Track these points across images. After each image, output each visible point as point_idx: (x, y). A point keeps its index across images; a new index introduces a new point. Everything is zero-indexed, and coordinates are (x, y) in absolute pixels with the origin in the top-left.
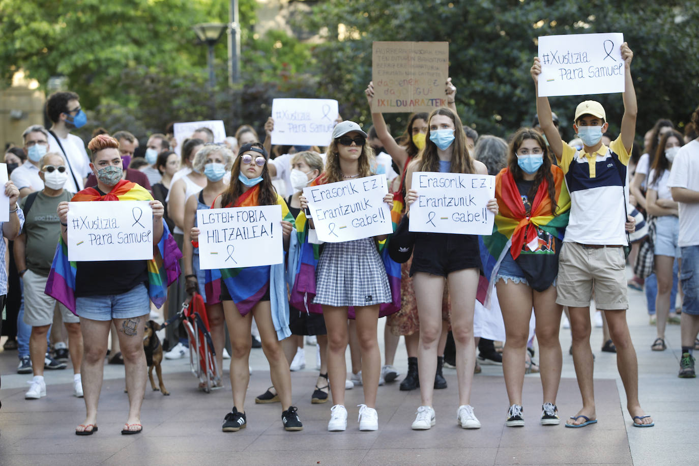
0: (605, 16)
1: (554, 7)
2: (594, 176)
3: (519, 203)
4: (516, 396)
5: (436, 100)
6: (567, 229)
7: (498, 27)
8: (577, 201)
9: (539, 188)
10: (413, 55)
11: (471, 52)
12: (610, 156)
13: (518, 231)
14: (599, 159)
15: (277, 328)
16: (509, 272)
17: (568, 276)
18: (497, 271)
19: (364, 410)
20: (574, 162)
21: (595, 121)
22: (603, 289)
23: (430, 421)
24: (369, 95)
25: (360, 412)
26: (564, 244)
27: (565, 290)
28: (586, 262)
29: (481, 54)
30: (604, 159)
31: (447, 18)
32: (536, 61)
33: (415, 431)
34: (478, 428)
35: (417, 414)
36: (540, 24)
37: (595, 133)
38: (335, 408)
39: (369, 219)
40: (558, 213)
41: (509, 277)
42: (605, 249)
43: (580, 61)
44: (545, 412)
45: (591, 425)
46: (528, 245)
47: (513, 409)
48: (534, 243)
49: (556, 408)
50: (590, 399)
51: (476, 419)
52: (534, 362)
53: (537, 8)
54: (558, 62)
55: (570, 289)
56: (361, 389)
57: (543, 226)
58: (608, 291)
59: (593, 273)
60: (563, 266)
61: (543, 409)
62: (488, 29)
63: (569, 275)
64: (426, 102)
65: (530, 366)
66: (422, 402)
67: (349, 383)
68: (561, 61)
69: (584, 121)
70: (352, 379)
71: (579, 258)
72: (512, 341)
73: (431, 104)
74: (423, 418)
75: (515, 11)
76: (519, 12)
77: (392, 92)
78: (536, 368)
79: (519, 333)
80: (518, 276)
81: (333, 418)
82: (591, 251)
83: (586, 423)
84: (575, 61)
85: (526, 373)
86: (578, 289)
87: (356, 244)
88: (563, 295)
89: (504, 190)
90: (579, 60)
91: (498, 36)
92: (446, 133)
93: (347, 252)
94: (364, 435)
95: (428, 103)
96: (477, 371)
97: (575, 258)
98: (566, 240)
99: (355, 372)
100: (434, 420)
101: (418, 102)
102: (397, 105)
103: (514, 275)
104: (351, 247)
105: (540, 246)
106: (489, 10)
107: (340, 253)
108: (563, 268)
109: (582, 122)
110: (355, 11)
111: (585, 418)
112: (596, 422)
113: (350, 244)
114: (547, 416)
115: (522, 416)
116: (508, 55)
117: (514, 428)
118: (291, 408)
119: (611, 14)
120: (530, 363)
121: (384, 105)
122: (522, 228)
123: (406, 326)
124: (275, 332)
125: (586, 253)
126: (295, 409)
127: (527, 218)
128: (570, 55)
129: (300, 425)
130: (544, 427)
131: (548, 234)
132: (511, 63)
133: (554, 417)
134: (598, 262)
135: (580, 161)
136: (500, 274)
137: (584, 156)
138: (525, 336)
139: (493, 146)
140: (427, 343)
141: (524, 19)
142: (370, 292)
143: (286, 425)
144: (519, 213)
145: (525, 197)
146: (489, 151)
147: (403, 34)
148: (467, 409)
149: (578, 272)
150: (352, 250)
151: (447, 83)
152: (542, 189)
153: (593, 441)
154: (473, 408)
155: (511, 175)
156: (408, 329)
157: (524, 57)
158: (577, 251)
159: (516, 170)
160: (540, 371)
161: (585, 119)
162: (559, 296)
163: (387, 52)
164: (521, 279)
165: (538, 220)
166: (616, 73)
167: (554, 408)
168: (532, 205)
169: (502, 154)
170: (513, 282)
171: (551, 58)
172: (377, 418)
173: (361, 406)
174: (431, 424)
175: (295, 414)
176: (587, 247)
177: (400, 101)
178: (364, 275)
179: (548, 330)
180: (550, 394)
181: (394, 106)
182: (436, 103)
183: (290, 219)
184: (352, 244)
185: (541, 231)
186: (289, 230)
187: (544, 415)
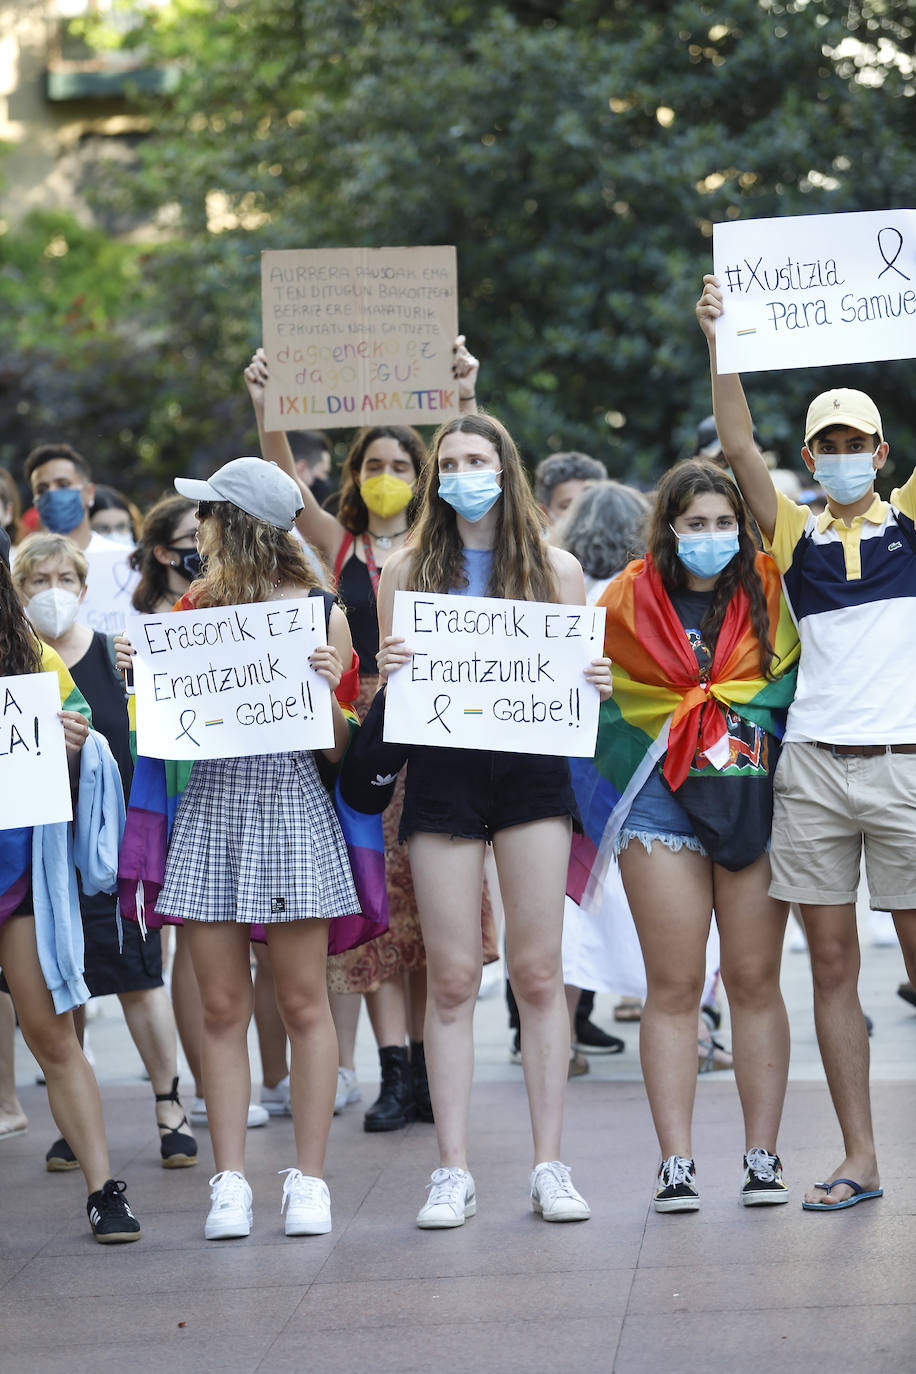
0: (877, 159)
1: (746, 138)
2: (858, 576)
3: (682, 647)
4: (676, 1133)
5: (429, 392)
6: (792, 709)
7: (608, 193)
8: (818, 640)
9: (729, 609)
10: (366, 282)
11: (543, 257)
12: (894, 523)
13: (684, 717)
14: (869, 533)
15: (53, 983)
16: (654, 823)
17: (798, 828)
18: (622, 820)
19: (295, 1181)
20: (805, 544)
21: (858, 442)
22: (890, 859)
23: (463, 1204)
24: (255, 381)
25: (285, 1189)
26: (785, 748)
27: (792, 864)
28: (843, 792)
29: (568, 262)
30: (880, 532)
31: (481, 175)
32: (708, 286)
33: (423, 1233)
34: (586, 1219)
35: (430, 1189)
36: (714, 182)
37: (856, 470)
38: (220, 1177)
39: (277, 707)
40: (775, 672)
41: (657, 835)
42: (889, 756)
43: (818, 283)
44: (751, 1172)
45: (868, 1203)
46: (707, 754)
47: (672, 1168)
48: (721, 750)
49: (777, 1161)
50: (861, 1137)
51: (579, 1197)
52: (719, 1041)
53: (706, 143)
54: (765, 286)
55: (805, 860)
56: (288, 1127)
57: (740, 705)
58: (902, 863)
59: (860, 817)
60: (785, 803)
61: (746, 1165)
62: (584, 198)
63: (800, 825)
64: (404, 399)
65: (711, 1052)
66: (443, 1158)
67: (258, 1113)
68: (773, 284)
69: (829, 442)
70: (263, 1101)
71: (822, 780)
72: (666, 995)
73: (417, 405)
74: (444, 1199)
75: (649, 151)
76: (660, 154)
77: (316, 377)
78: (726, 1057)
79: (681, 975)
80: (679, 833)
81: (216, 1206)
82: (854, 763)
83: (853, 1199)
84: (806, 282)
85: (700, 1072)
86: (823, 860)
87: (254, 766)
88: (786, 875)
89: (642, 615)
90: (816, 280)
91: (609, 215)
92: (480, 481)
93: (233, 784)
94: (298, 1244)
95: (409, 401)
96: (578, 1069)
97: (815, 784)
98: (788, 738)
99: (270, 1082)
100: (473, 1203)
101: (382, 401)
102: (330, 411)
103: (667, 831)
104: (243, 774)
105: (734, 757)
106: (584, 152)
107: (217, 786)
108: (784, 808)
109: (825, 444)
110: (248, 161)
111: (851, 1184)
112: (881, 1196)
113: (239, 765)
114: (755, 1184)
115: (694, 1185)
116: (634, 263)
117: (674, 1218)
118: (111, 1185)
119: (890, 152)
120: (710, 1045)
121: (297, 411)
122: (692, 712)
123: (364, 969)
124: (49, 993)
125: (842, 769)
126: (121, 1186)
127: (703, 686)
128: (794, 268)
129: (133, 1226)
130: (750, 1210)
131: (752, 725)
132: (646, 282)
133: (773, 1186)
134: (873, 790)
135: (820, 539)
136: (632, 829)
137: (829, 527)
138: (697, 984)
139: (608, 509)
140: (449, 1007)
141: (671, 170)
142: (283, 890)
143: (99, 1229)
144: (683, 671)
145: (694, 632)
146: (597, 518)
147: (370, 216)
148: (554, 1170)
149: (824, 818)
150: (243, 782)
151: (455, 350)
152: (735, 610)
153: (875, 1245)
154: (569, 1169)
155: (656, 578)
156: (369, 977)
157: (676, 266)
158: (816, 762)
159: (673, 568)
160: (733, 1066)
161: (831, 437)
162: (777, 880)
163: (299, 275)
164: (686, 839)
165: (729, 691)
166: (910, 310)
167: (772, 1162)
168: (713, 653)
169: (629, 525)
170: (667, 847)
171: (746, 275)
172: (328, 1202)
173: (288, 1173)
174: (465, 1212)
175: (120, 1200)
176: (843, 752)
177: (338, 400)
178: (270, 845)
179: (752, 964)
180: (762, 1127)
181: (323, 412)
182: (430, 400)
183: (79, 706)
184: (244, 766)
185: (735, 718)
186: (79, 733)
187: (749, 1180)
